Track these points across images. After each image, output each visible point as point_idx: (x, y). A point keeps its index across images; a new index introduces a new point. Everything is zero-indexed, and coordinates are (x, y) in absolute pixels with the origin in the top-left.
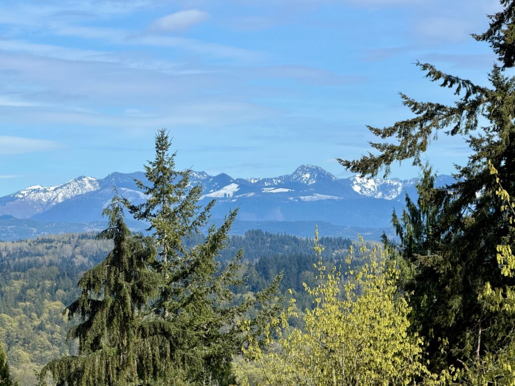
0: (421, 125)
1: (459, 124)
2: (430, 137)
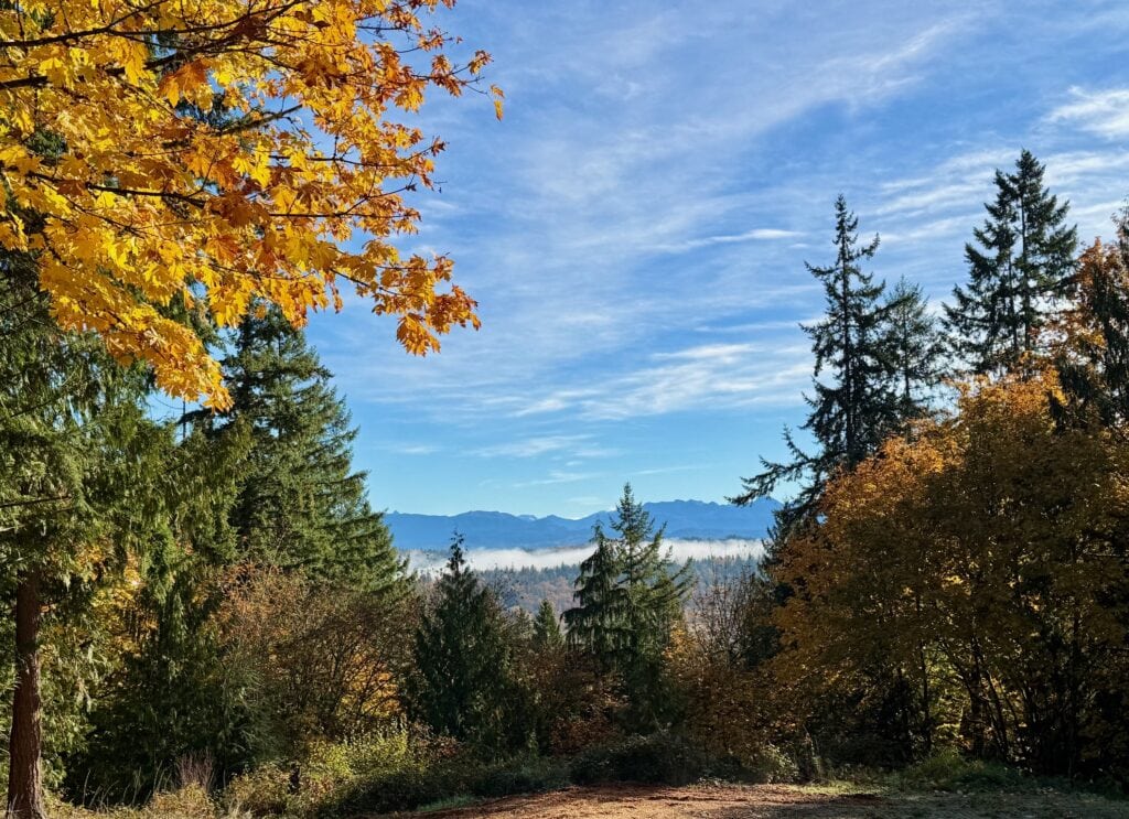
0: (770, 477)
1: (792, 475)
2: (776, 483)
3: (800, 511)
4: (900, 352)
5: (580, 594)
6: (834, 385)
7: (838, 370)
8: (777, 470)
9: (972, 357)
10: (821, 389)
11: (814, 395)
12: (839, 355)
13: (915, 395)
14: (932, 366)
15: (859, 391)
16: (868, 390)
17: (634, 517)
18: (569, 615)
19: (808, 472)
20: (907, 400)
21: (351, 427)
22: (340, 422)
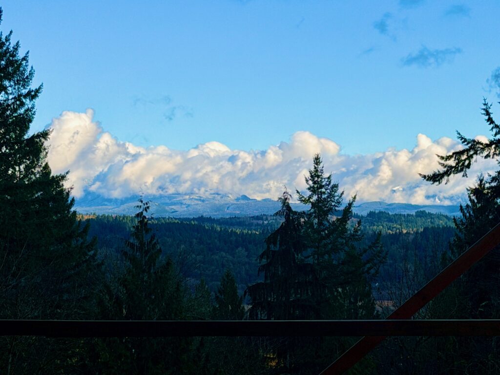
0: (468, 154)
1: (489, 153)
17: (323, 190)
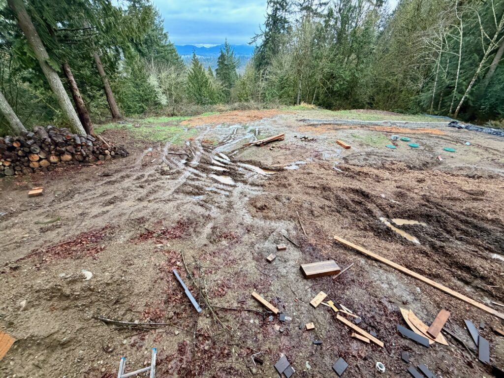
2: (257, 39)
3: (261, 46)
4: (284, 4)
5: (218, 65)
6: (270, 13)
7: (272, 8)
8: (258, 36)
9: (299, 7)
10: (268, 14)
11: (267, 16)
12: (272, 4)
13: (286, 17)
14: (291, 9)
15: (276, 15)
16: (277, 15)
17: (228, 46)
18: (217, 70)
19: (263, 37)
20: (285, 18)
21: (162, 18)
22: (160, 17)
